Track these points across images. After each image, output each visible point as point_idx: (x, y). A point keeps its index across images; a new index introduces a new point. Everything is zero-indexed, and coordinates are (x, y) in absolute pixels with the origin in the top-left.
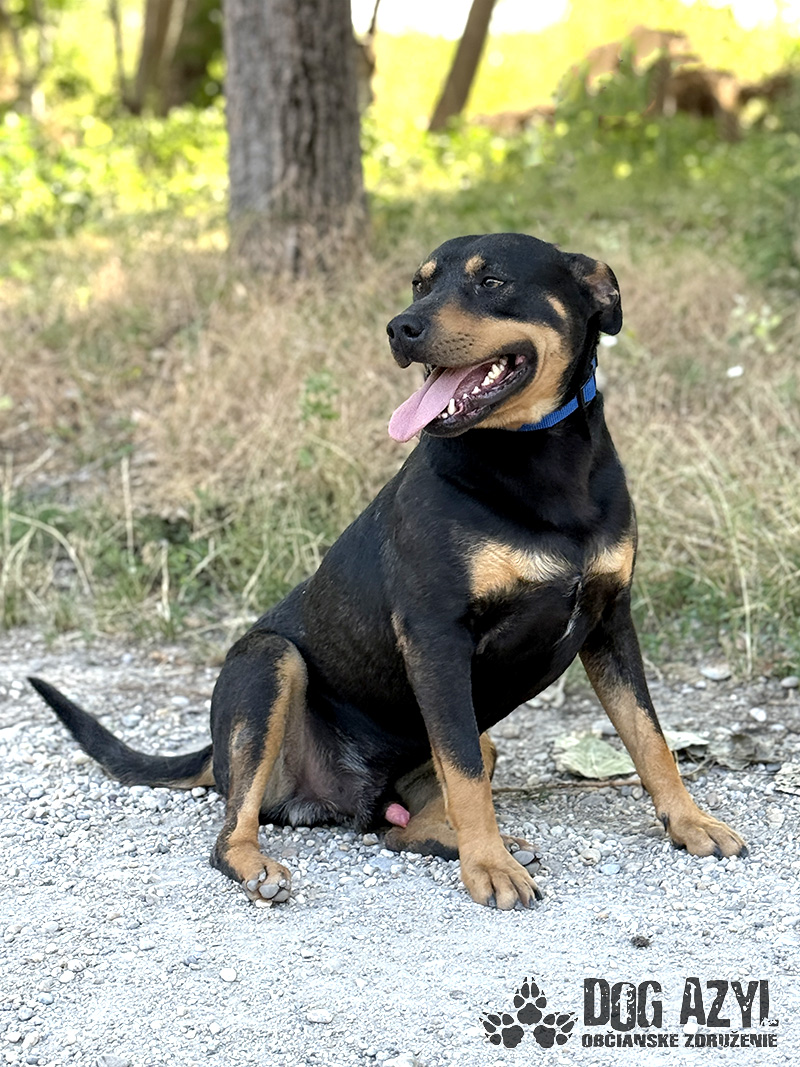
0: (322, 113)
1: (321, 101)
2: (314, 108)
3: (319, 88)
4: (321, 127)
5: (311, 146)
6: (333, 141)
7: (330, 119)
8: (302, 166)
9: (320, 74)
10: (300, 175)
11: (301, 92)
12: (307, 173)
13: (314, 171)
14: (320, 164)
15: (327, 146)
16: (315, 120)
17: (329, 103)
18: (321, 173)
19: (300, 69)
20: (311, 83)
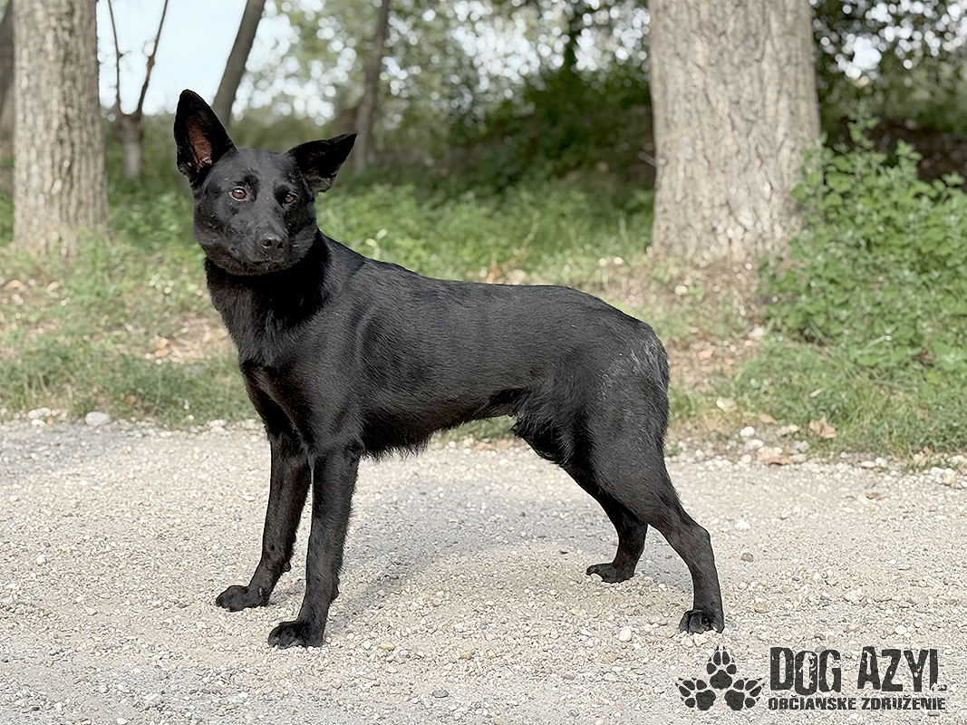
0: (77, 149)
1: (77, 141)
2: (72, 145)
3: (76, 133)
4: (77, 157)
5: (70, 169)
6: (84, 167)
7: (83, 153)
8: (64, 182)
9: (77, 124)
10: (63, 187)
11: (64, 135)
12: (67, 186)
13: (72, 186)
14: (75, 180)
15: (80, 170)
16: (73, 152)
17: (82, 142)
18: (76, 187)
19: (63, 121)
20: (71, 129)
